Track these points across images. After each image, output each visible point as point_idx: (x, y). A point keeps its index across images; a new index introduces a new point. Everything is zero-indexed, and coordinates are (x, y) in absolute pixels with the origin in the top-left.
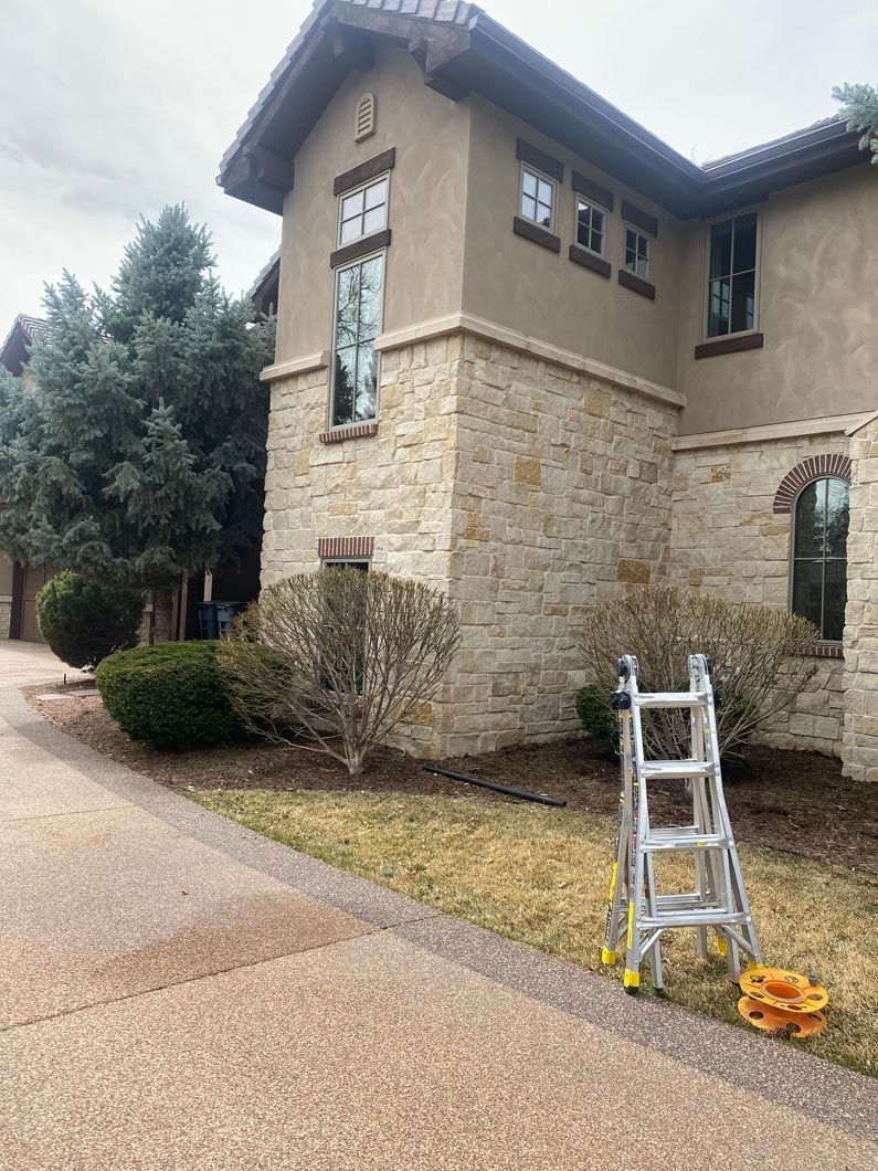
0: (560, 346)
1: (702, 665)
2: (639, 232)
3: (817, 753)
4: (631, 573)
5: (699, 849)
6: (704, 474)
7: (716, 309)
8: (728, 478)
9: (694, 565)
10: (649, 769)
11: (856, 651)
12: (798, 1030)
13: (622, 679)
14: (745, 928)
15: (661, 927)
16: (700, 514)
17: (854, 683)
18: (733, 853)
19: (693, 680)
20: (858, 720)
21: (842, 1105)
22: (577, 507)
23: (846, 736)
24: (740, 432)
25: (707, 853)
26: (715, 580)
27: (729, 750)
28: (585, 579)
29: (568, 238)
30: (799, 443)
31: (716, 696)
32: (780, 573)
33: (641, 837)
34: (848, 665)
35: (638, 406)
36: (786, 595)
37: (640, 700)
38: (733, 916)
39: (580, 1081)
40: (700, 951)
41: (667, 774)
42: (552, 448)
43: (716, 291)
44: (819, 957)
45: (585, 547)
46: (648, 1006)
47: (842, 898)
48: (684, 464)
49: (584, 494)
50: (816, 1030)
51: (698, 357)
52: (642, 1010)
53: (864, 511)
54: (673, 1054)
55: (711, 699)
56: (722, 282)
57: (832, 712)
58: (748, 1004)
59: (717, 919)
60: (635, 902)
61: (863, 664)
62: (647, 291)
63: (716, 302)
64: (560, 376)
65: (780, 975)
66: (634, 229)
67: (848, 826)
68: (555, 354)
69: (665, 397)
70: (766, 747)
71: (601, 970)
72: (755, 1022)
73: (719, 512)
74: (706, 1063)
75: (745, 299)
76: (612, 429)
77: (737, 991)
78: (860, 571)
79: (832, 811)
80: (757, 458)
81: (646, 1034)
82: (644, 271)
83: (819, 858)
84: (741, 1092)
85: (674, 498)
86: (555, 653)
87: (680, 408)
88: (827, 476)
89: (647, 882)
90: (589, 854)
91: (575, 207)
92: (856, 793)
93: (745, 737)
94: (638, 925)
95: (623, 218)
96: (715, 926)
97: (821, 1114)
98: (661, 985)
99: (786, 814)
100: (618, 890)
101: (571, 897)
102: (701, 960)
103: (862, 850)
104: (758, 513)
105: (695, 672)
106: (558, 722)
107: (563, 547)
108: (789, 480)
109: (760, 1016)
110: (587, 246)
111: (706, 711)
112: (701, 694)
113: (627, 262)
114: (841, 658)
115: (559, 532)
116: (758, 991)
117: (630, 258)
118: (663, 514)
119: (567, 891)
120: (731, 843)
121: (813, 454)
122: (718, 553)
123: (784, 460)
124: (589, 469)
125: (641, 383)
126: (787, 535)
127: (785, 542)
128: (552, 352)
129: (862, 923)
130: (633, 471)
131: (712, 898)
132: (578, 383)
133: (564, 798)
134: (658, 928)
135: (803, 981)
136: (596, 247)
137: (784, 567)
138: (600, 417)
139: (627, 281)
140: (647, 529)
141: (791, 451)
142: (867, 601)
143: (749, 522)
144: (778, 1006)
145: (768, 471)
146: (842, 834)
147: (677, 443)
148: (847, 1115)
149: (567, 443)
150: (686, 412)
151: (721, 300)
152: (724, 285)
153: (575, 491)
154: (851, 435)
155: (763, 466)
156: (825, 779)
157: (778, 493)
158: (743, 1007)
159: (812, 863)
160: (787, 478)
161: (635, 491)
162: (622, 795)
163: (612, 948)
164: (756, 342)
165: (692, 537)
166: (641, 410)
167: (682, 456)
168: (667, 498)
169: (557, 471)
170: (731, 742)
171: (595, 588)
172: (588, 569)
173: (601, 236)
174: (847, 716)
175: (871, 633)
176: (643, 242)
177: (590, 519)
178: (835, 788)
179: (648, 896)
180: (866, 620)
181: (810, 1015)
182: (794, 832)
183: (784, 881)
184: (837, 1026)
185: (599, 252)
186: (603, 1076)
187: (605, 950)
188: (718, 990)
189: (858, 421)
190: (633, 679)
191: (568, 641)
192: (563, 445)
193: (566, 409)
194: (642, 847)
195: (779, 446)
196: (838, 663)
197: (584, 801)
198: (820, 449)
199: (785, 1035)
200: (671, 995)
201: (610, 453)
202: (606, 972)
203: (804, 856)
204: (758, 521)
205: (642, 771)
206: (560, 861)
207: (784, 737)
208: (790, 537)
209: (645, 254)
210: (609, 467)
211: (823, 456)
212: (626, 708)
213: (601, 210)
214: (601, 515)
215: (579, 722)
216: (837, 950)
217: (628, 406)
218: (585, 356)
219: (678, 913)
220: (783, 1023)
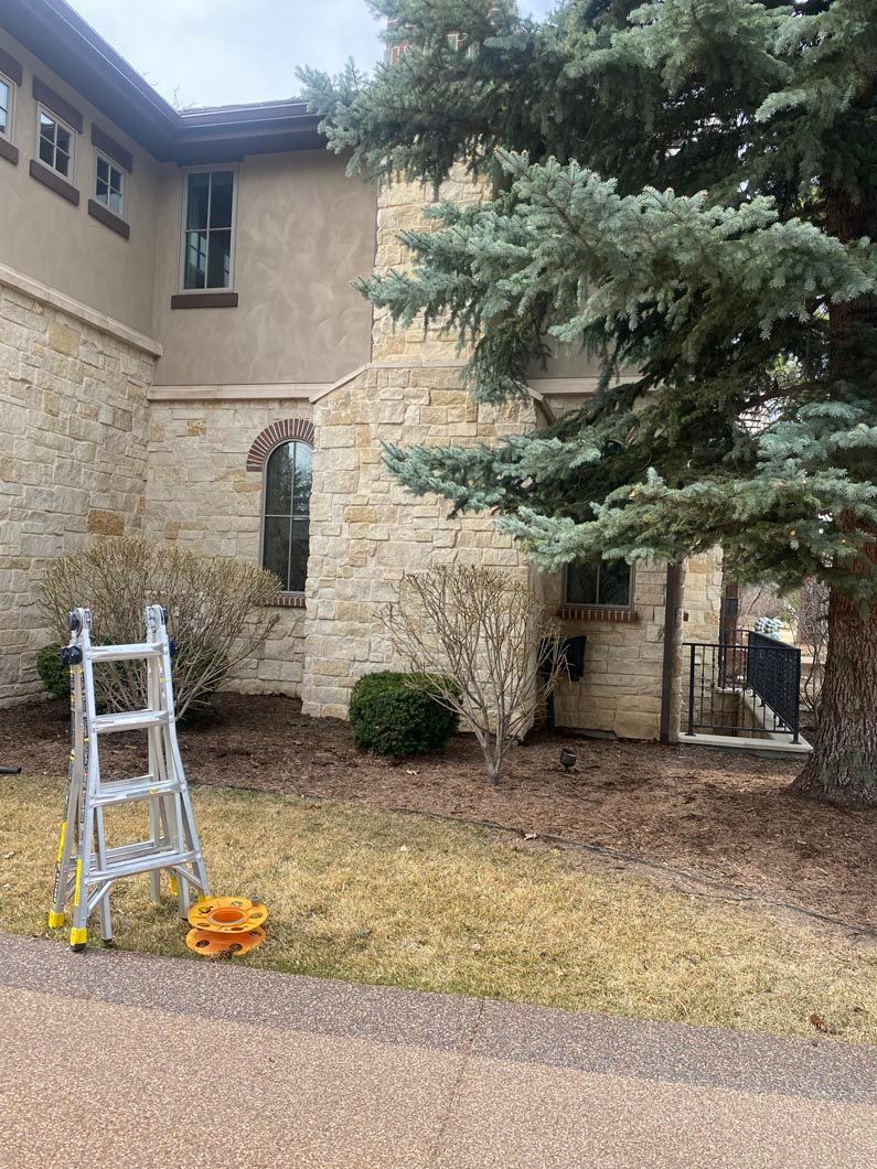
0: (18, 270)
1: (159, 616)
2: (112, 164)
3: (282, 695)
4: (101, 524)
5: (152, 797)
6: (182, 427)
7: (193, 261)
8: (204, 434)
9: (169, 518)
10: (100, 723)
11: (315, 601)
12: (240, 948)
13: (74, 633)
14: (195, 865)
15: (111, 879)
16: (177, 467)
17: (314, 629)
18: (185, 796)
19: (150, 631)
20: (317, 662)
21: (271, 1004)
22: (41, 451)
23: (306, 677)
24: (216, 388)
25: (161, 799)
26: (191, 533)
27: (196, 699)
28: (51, 529)
29: (29, 151)
30: (271, 406)
31: (172, 646)
32: (252, 529)
33: (90, 792)
34: (309, 614)
35: (111, 349)
36: (257, 550)
37: (92, 653)
38: (184, 854)
39: (11, 1052)
40: (153, 895)
41: (119, 726)
42: (10, 382)
43: (194, 242)
44: (264, 880)
45: (51, 494)
46: (92, 960)
47: (291, 824)
48: (160, 414)
49: (49, 436)
50: (256, 945)
51: (174, 307)
52: (88, 965)
53: (325, 474)
54: (117, 1000)
55: (166, 649)
56: (200, 234)
57: (297, 657)
58: (195, 935)
59: (168, 861)
60: (83, 859)
61: (321, 612)
62: (121, 229)
63: (193, 254)
64: (19, 303)
65: (226, 903)
66: (106, 158)
67: (302, 759)
68: (13, 278)
69: (140, 343)
70: (236, 694)
71: (48, 934)
72: (201, 951)
73: (195, 466)
74: (152, 1001)
75: (223, 257)
76: (82, 369)
77: (186, 926)
78: (320, 529)
79: (290, 747)
80: (231, 417)
81: (89, 987)
82: (116, 205)
83: (274, 791)
84: (181, 1018)
85: (149, 449)
86: (14, 610)
87: (156, 357)
88: (297, 439)
89: (96, 838)
90: (43, 819)
91: (36, 118)
92: (312, 727)
93: (212, 685)
94: (86, 881)
95: (94, 144)
96: (169, 869)
97: (253, 1018)
98: (109, 936)
99: (248, 754)
100: (67, 851)
101: (18, 866)
102: (155, 903)
103: (312, 778)
104: (231, 470)
105: (152, 622)
106: (17, 685)
107: (24, 494)
108: (260, 440)
109: (207, 943)
110: (52, 165)
111: (162, 660)
112: (157, 644)
113: (98, 194)
114: (304, 607)
115: (20, 476)
116: (205, 922)
117: (101, 190)
118: (139, 465)
119: (15, 861)
120: (184, 787)
121: (283, 417)
122: (194, 507)
123: (256, 421)
124: (55, 410)
125: (113, 325)
126: (259, 493)
127: (258, 498)
128: (9, 274)
129: (304, 843)
130: (105, 416)
131: (166, 842)
132: (42, 314)
133: (19, 765)
134: (107, 881)
135: (247, 903)
136: (62, 167)
137: (256, 523)
138: (67, 355)
139: (96, 212)
140: (121, 479)
141: (262, 412)
142: (326, 555)
143: (223, 478)
144: (223, 930)
145: (243, 429)
146: (296, 766)
147: (153, 392)
148: (275, 1012)
149: (29, 379)
150: (162, 362)
151: (199, 253)
152: (202, 238)
153: (39, 433)
154: (314, 403)
155: (238, 424)
156: (288, 718)
157: (251, 451)
158: (191, 939)
159: (268, 796)
160: (258, 437)
161: (107, 438)
162: (73, 752)
163: (60, 909)
164: (230, 301)
165: (168, 489)
166: (114, 353)
167: (159, 407)
168: (143, 448)
169: (18, 410)
170: (197, 692)
171: (62, 539)
172: (54, 519)
173: (68, 158)
174: (308, 659)
175: (329, 584)
176: (116, 176)
177: (56, 464)
178: (295, 725)
179: (97, 851)
180: (324, 573)
181: (253, 933)
182: (254, 770)
183: (240, 816)
184: (274, 938)
185: (66, 175)
186: (39, 1040)
187: (53, 913)
188: (168, 929)
189: (322, 390)
190: (86, 632)
191: (30, 596)
192: (23, 380)
193: (27, 341)
194: (92, 802)
195: (252, 406)
196: (302, 611)
197: (43, 764)
198: (288, 414)
199: (227, 956)
200: (120, 943)
201: (79, 394)
202: (52, 936)
203: (261, 791)
204: (232, 478)
205: (93, 726)
206: (8, 830)
207: (254, 683)
208: (262, 495)
209: (118, 189)
210: (78, 410)
211: (291, 421)
212: (77, 663)
213: (68, 129)
214: (69, 461)
215: (40, 684)
216: (280, 870)
217: (100, 348)
218: (49, 286)
219: (128, 862)
220: (226, 945)
